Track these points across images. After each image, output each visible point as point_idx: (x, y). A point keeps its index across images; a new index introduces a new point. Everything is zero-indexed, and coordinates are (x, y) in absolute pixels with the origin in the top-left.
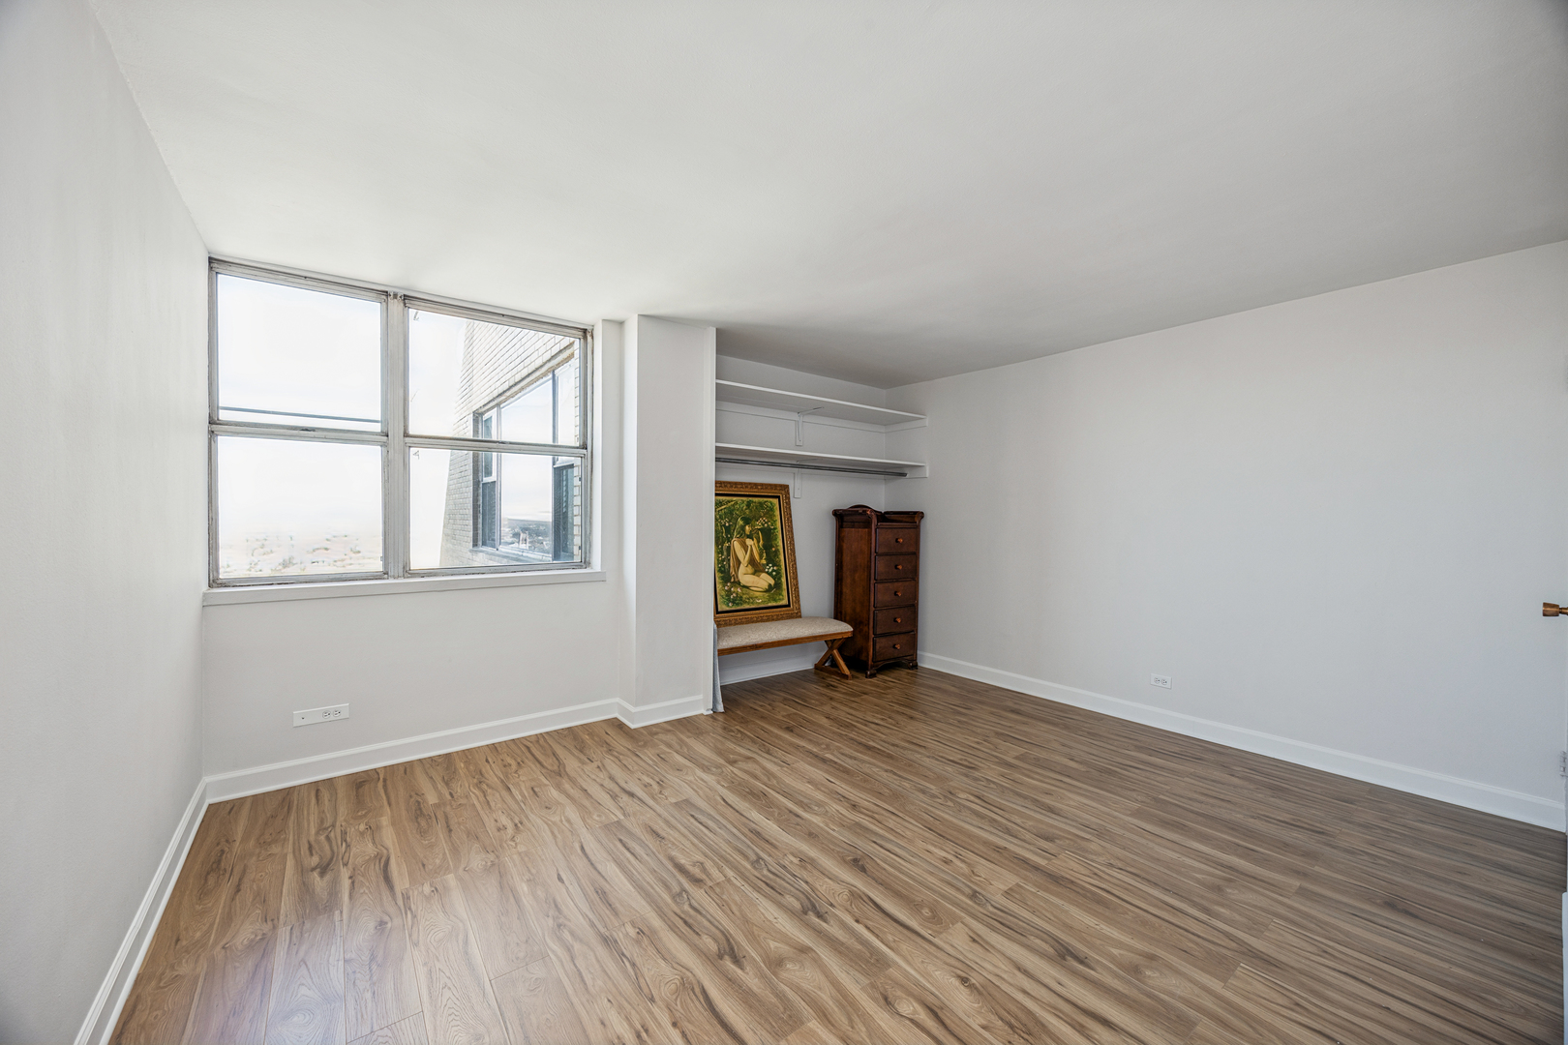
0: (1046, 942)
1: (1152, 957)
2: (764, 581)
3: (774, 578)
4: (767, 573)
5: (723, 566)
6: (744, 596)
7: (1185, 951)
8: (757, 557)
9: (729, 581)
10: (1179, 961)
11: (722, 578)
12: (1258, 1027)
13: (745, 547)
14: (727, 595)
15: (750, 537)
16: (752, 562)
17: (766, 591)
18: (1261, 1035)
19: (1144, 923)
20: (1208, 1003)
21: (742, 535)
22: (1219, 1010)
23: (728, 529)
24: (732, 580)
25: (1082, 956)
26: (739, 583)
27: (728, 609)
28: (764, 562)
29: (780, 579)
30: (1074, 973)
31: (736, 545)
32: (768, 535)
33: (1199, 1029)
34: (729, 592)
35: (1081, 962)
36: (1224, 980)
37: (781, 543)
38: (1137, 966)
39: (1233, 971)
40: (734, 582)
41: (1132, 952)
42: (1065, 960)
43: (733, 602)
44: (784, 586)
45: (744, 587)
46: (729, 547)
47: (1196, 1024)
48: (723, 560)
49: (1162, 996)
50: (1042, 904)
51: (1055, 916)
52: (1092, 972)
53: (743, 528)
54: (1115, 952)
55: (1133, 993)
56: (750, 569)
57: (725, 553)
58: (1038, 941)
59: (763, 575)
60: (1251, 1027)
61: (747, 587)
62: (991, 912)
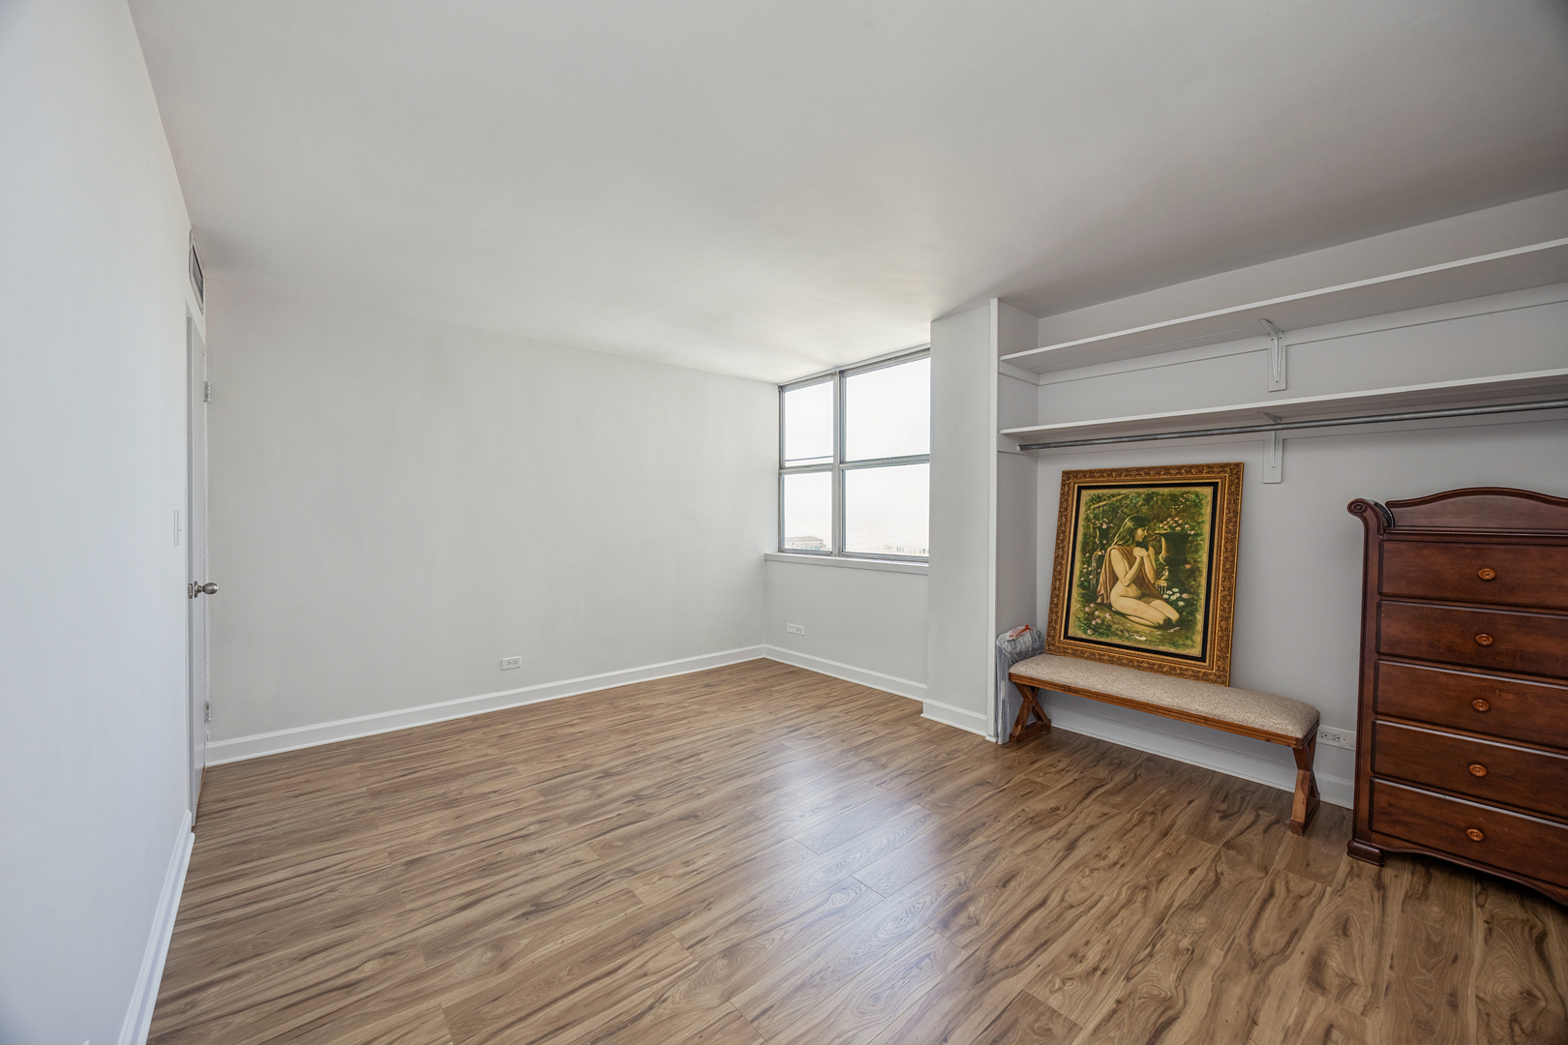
0: (556, 900)
1: (504, 966)
2: (1159, 611)
3: (1179, 610)
4: (1167, 601)
5: (1089, 581)
6: (1115, 626)
7: (496, 999)
8: (1150, 575)
9: (1094, 601)
10: (487, 987)
11: (1083, 596)
12: (391, 1004)
13: (1130, 559)
14: (1086, 619)
15: (1143, 545)
16: (1140, 580)
17: (1159, 627)
18: (385, 1001)
19: (548, 984)
20: (435, 981)
21: (1129, 540)
22: (425, 985)
23: (1104, 534)
24: (1099, 601)
25: (531, 917)
26: (1110, 606)
27: (1084, 636)
28: (1163, 584)
29: (1192, 613)
30: (516, 906)
31: (1115, 556)
32: (1180, 546)
33: (421, 960)
34: (1090, 616)
35: (524, 915)
36: (447, 1011)
37: (1205, 558)
38: (501, 950)
39: (450, 1029)
40: (1102, 604)
41: (517, 954)
42: (532, 905)
43: (1095, 630)
44: (1200, 626)
45: (1118, 613)
46: (1102, 557)
47: (426, 960)
48: (1089, 573)
49: (462, 952)
50: (606, 911)
51: (584, 916)
52: (511, 917)
53: (1132, 532)
54: (524, 942)
55: (478, 934)
56: (1133, 590)
57: (1094, 564)
58: (560, 895)
59: (1157, 603)
60: (395, 999)
61: (1123, 615)
62: (606, 876)
